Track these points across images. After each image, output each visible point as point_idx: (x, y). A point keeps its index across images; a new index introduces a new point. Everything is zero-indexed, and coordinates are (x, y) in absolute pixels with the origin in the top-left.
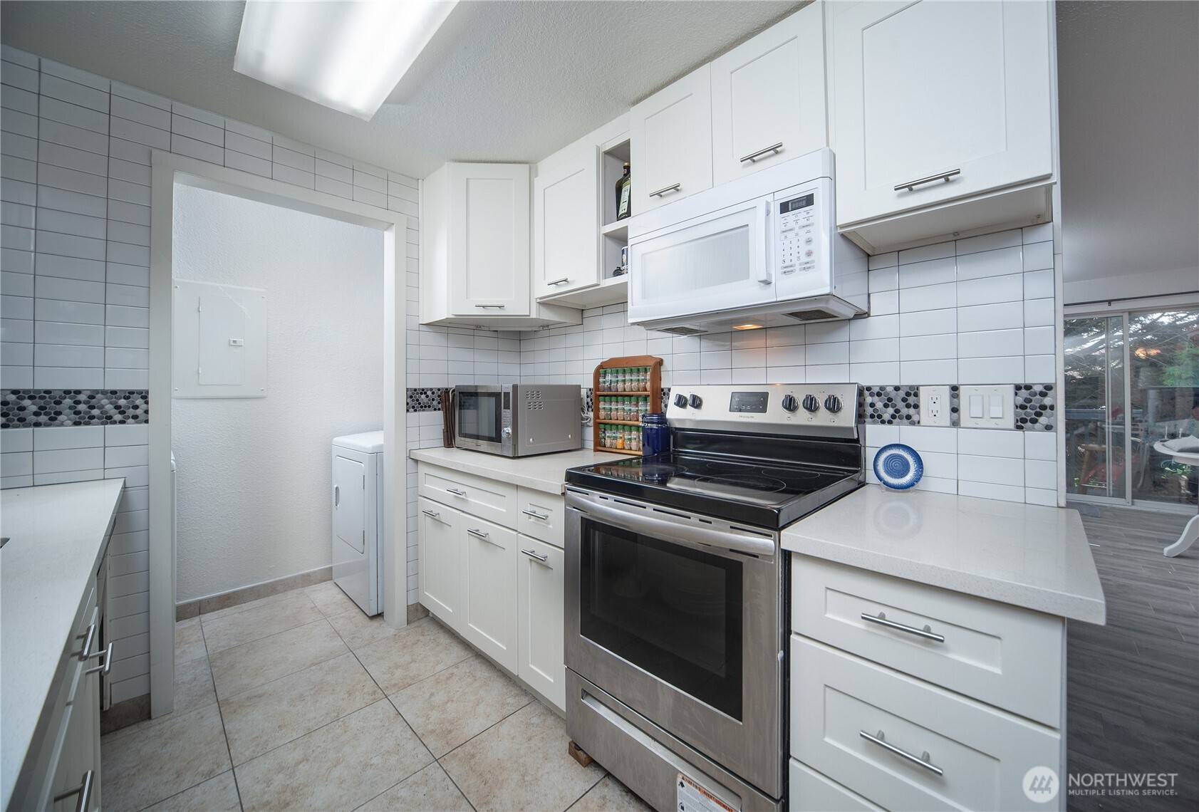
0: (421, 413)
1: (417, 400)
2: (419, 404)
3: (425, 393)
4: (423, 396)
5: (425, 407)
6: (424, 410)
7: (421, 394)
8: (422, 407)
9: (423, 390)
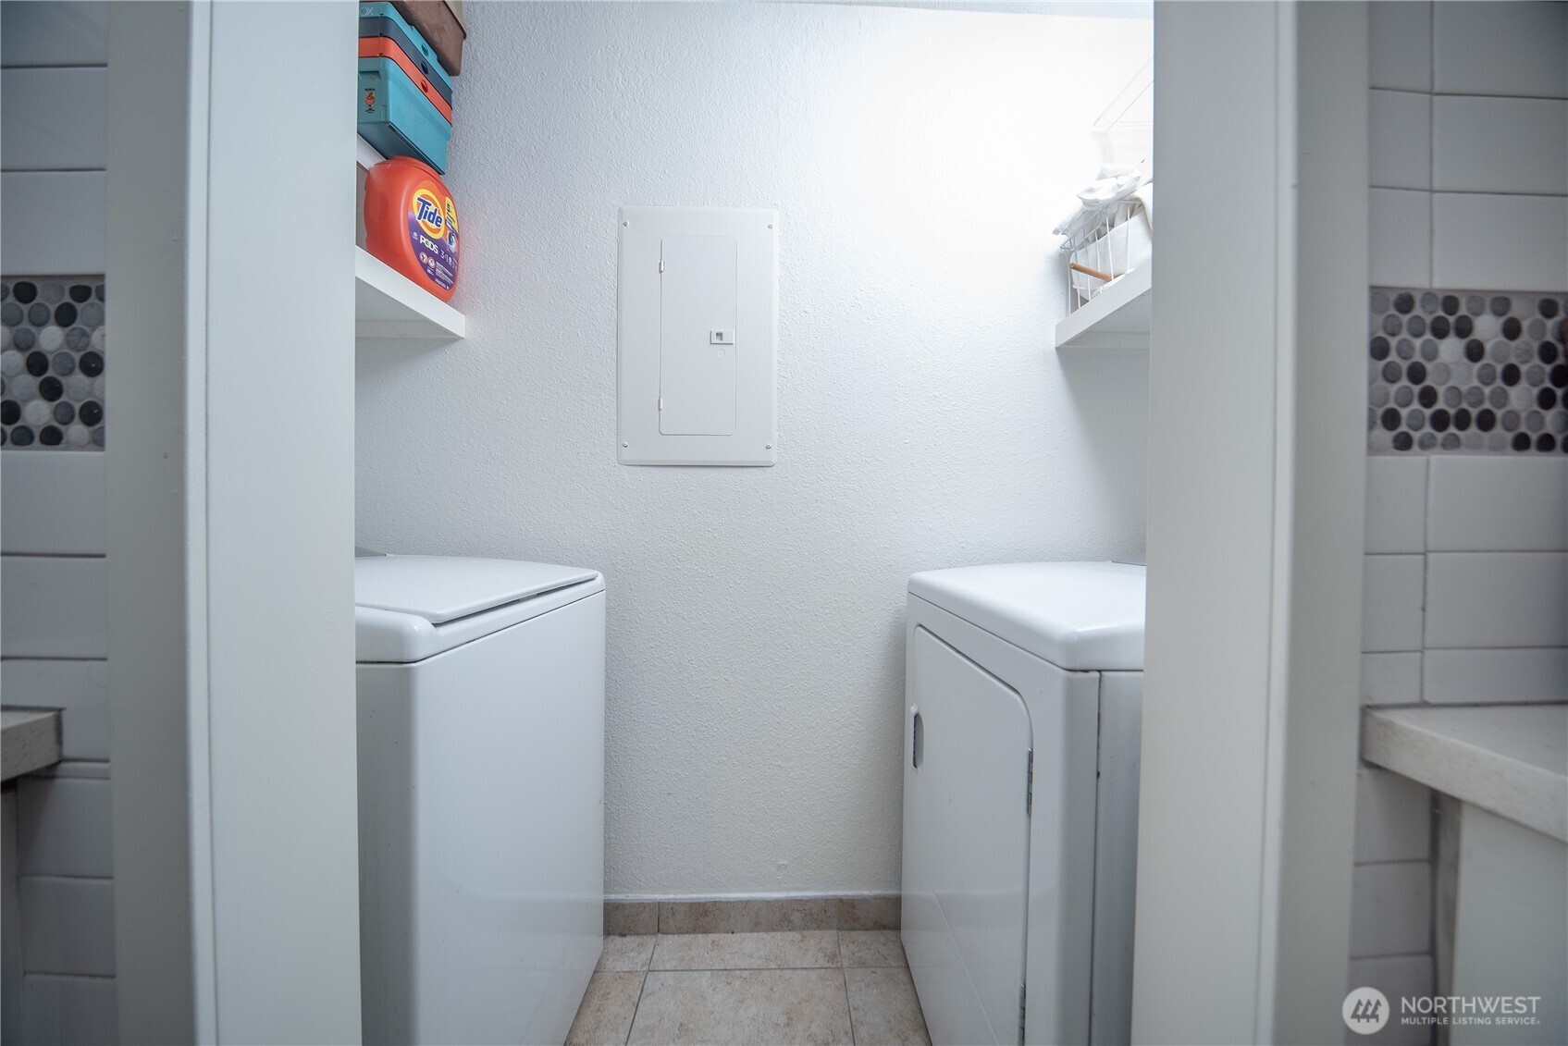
0: (1439, 460)
1: (1417, 374)
2: (1428, 397)
3: (1464, 329)
4: (1451, 348)
5: (1462, 420)
6: (1452, 444)
7: (1440, 331)
8: (1440, 421)
9: (1450, 303)
